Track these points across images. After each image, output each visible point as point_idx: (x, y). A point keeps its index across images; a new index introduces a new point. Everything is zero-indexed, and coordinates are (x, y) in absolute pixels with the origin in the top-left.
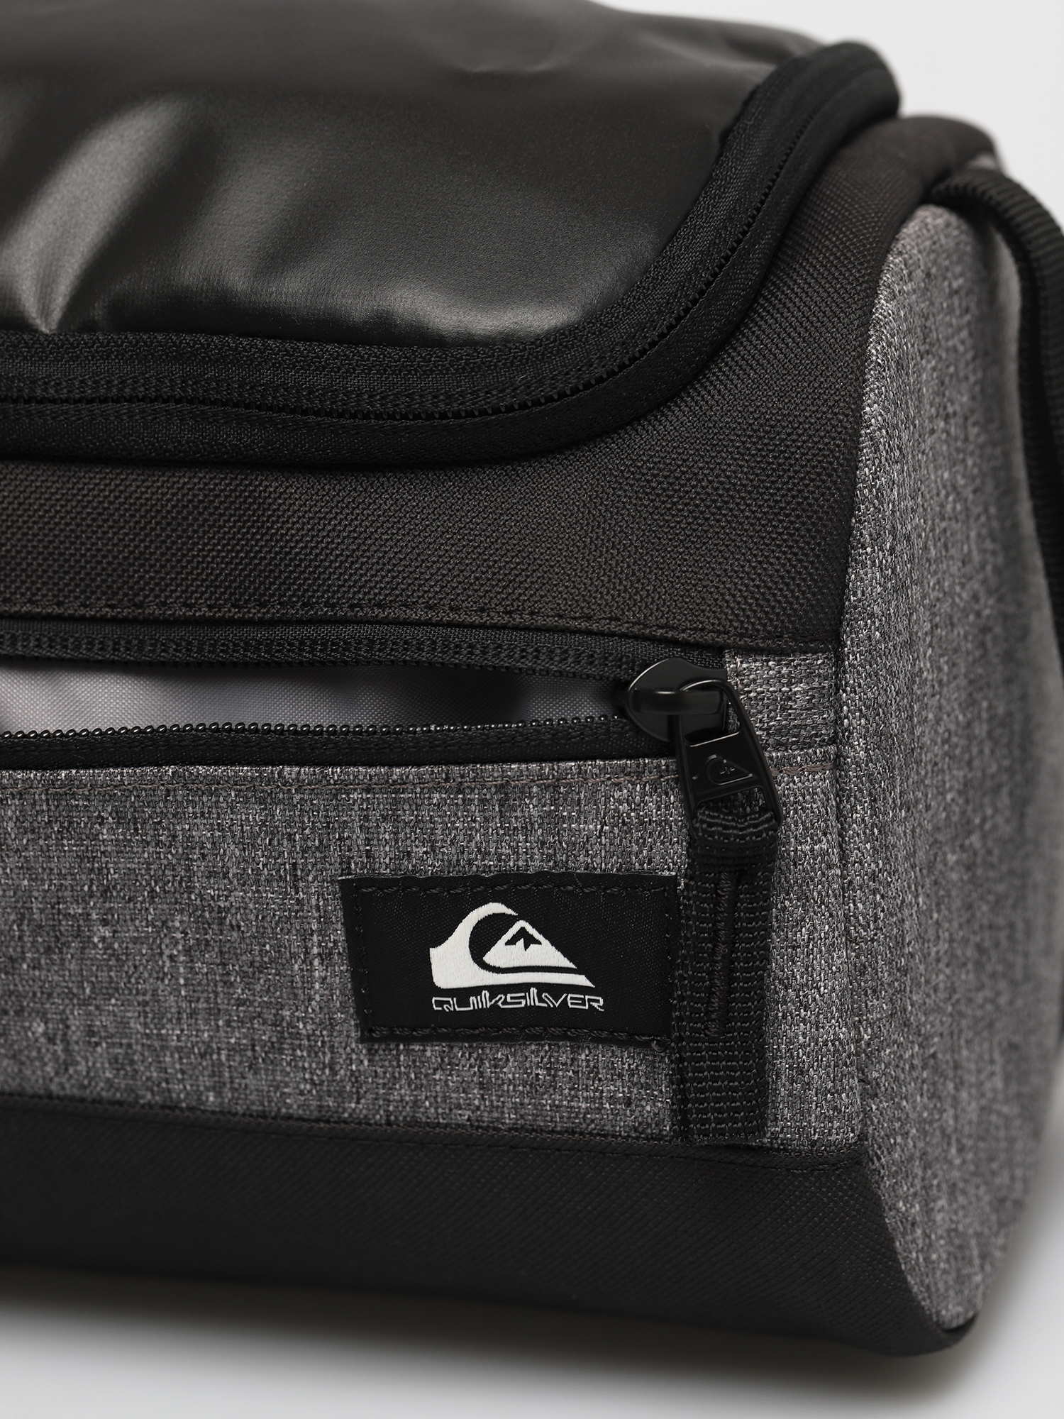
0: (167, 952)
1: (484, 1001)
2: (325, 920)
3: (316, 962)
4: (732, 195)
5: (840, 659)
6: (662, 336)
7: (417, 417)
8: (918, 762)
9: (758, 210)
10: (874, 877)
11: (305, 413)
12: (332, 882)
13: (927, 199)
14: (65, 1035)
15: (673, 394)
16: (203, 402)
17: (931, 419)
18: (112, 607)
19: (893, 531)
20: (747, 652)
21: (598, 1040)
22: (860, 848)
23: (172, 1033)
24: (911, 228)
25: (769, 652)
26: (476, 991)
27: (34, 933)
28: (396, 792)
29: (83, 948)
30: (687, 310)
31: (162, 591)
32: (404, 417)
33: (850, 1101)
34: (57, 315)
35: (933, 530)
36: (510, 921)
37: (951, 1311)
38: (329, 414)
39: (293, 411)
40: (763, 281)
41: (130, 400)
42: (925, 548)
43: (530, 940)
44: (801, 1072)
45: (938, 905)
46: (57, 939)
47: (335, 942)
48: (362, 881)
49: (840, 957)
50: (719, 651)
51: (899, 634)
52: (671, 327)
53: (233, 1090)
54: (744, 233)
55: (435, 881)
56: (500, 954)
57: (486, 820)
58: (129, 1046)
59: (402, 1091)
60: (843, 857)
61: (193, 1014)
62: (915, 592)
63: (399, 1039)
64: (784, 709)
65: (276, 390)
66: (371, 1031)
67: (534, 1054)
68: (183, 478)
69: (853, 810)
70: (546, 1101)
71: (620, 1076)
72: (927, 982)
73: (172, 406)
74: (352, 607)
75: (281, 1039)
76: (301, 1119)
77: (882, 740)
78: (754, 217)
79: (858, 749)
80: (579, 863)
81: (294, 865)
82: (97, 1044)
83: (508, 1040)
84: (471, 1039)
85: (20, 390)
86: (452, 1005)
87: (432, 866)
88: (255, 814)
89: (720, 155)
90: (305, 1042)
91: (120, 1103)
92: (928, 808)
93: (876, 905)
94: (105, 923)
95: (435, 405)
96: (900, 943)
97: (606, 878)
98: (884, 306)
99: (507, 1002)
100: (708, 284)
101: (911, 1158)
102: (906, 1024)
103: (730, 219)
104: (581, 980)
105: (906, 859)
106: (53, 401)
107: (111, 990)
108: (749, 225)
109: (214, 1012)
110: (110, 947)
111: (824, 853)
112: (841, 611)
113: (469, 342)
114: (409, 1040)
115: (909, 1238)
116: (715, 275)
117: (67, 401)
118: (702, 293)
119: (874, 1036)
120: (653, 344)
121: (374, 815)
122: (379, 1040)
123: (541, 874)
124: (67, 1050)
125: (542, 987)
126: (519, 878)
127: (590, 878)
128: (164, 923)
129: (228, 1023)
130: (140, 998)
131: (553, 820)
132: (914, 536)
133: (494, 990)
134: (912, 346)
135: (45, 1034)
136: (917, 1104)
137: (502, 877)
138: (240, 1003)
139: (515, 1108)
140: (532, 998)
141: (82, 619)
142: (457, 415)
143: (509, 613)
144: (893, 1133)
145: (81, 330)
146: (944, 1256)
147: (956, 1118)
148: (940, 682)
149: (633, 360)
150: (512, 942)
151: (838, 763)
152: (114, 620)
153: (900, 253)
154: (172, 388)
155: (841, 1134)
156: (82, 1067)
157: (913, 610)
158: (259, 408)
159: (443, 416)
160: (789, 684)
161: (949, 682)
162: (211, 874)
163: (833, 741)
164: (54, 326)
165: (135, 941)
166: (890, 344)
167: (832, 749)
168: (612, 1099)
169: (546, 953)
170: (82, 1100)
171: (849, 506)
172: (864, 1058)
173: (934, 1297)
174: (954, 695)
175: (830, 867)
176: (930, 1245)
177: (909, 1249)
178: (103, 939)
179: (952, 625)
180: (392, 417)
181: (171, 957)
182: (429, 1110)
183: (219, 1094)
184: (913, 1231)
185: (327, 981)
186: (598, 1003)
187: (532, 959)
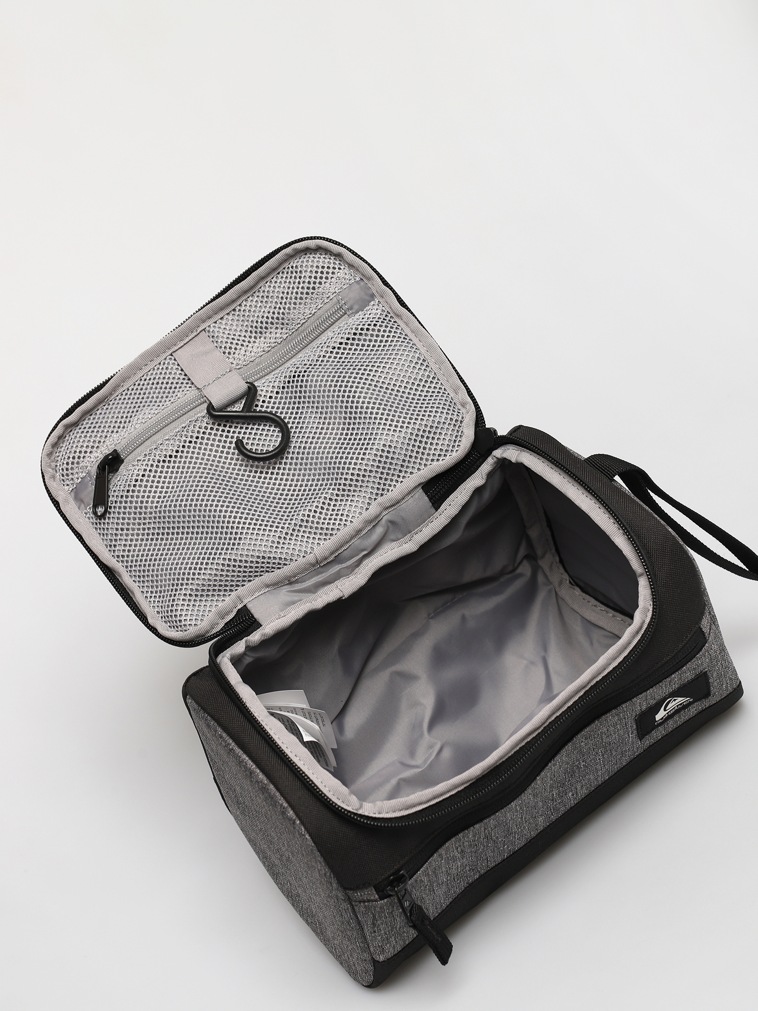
1: (666, 716)
2: (632, 727)
3: (630, 735)
26: (664, 715)
36: (671, 700)
43: (676, 700)
48: (640, 715)
53: (612, 772)
55: (656, 705)
56: (669, 706)
59: (647, 743)
63: (647, 734)
75: (622, 755)
81: (626, 723)
84: (662, 724)
86: (659, 721)
87: (654, 702)
90: (628, 750)
99: (671, 712)
114: (649, 733)
122: (642, 738)
123: (678, 689)
125: (678, 706)
133: (668, 713)
137: (670, 694)
140: (676, 709)
150: (672, 703)
156: (579, 795)
168: (693, 712)
169: (679, 700)
185: (632, 737)
186: (691, 700)
187: (676, 702)
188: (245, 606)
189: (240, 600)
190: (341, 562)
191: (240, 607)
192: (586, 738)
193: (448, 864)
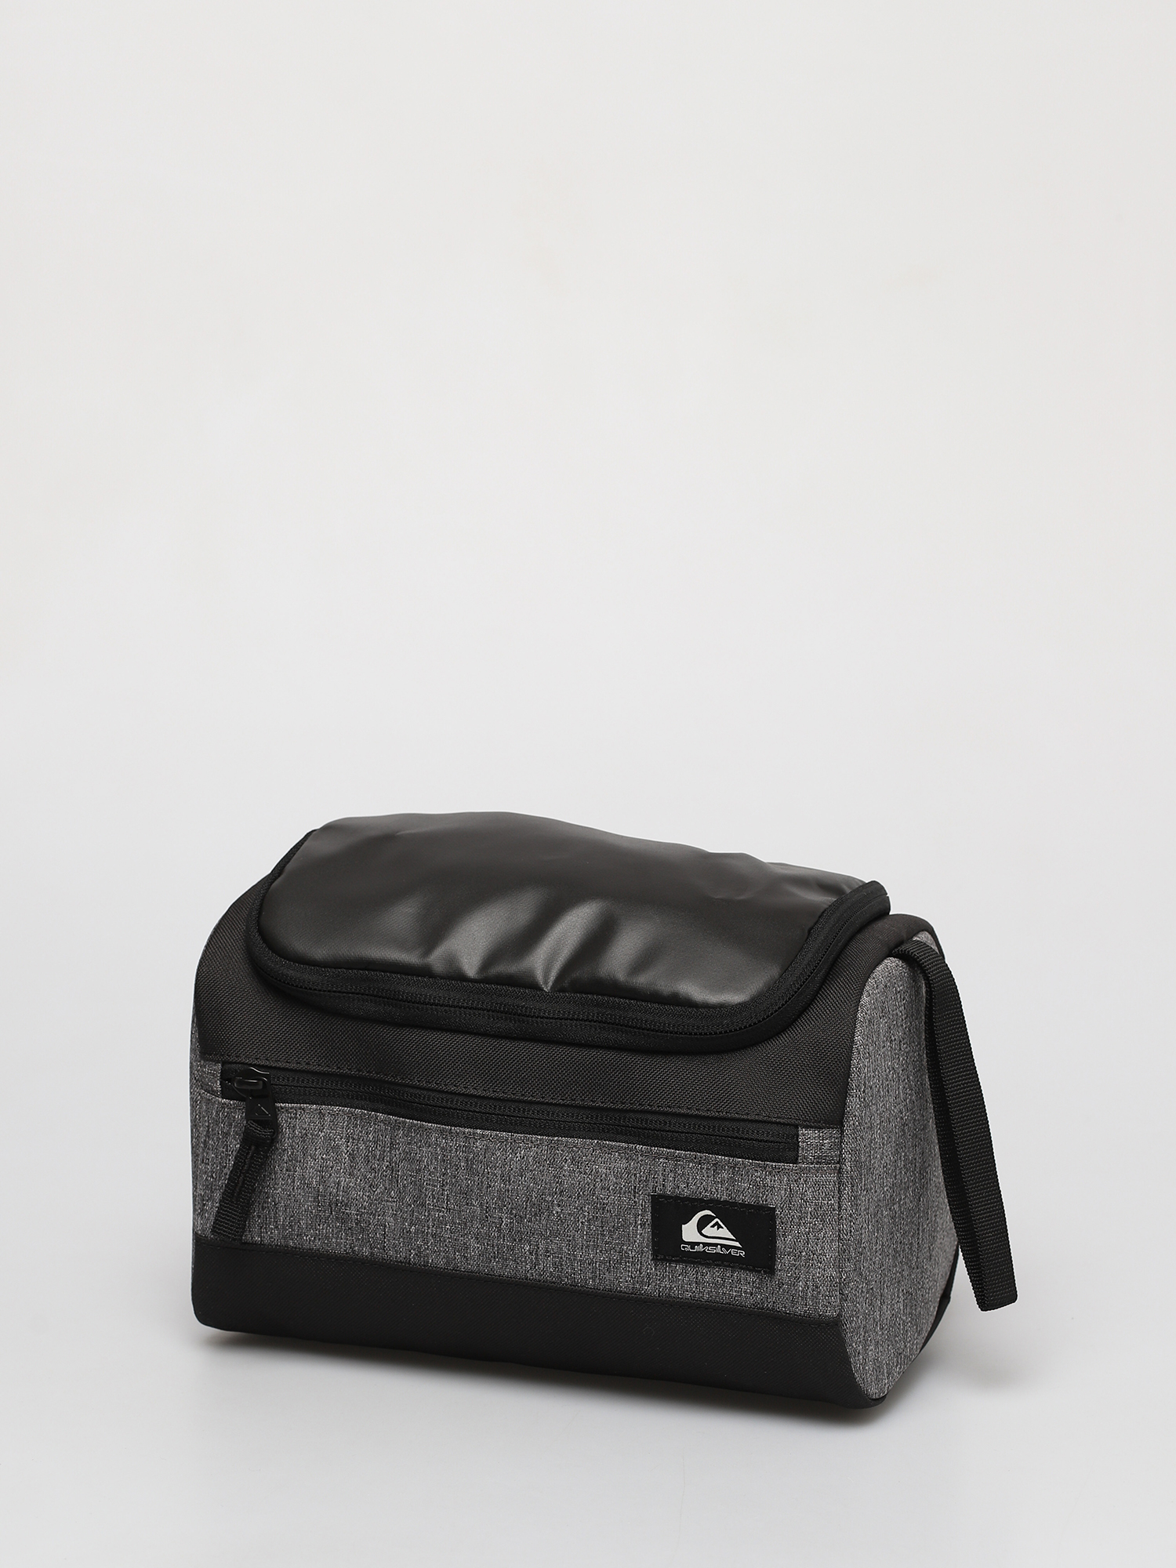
0: (581, 1220)
1: (700, 1248)
2: (644, 1211)
3: (639, 1227)
4: (810, 955)
5: (842, 1132)
6: (779, 1008)
7: (686, 1034)
8: (872, 1174)
9: (820, 961)
10: (851, 1216)
11: (643, 1029)
12: (648, 1196)
13: (890, 954)
14: (537, 1251)
15: (784, 1030)
16: (604, 1023)
17: (884, 1042)
18: (563, 1100)
19: (865, 1084)
20: (807, 1127)
21: (741, 1268)
22: (846, 1204)
23: (579, 1253)
24: (880, 968)
25: (816, 1128)
26: (698, 1244)
27: (531, 1207)
28: (677, 1160)
29: (549, 1215)
30: (790, 999)
31: (583, 1095)
32: (681, 1033)
33: (835, 1300)
34: (550, 984)
35: (882, 1084)
36: (713, 1218)
37: (873, 1391)
38: (652, 1031)
39: (638, 1028)
40: (820, 988)
41: (576, 1020)
42: (879, 1091)
43: (719, 1227)
44: (817, 1287)
45: (877, 1230)
46: (540, 1210)
47: (647, 1220)
48: (660, 1196)
49: (835, 1245)
50: (796, 1127)
51: (866, 1123)
52: (783, 1005)
53: (600, 1279)
54: (814, 970)
55: (687, 1199)
56: (708, 1230)
57: (708, 1176)
58: (561, 1258)
59: (666, 1283)
60: (840, 1207)
61: (588, 1246)
62: (874, 1108)
63: (667, 1261)
64: (820, 1149)
65: (633, 1020)
66: (657, 1256)
67: (717, 1272)
68: (593, 1052)
69: (845, 1189)
70: (720, 1291)
71: (749, 1283)
72: (871, 1259)
73: (593, 1023)
74: (658, 1107)
75: (621, 1259)
76: (625, 1292)
77: (857, 1164)
78: (818, 964)
79: (848, 1166)
80: (740, 1199)
81: (635, 1187)
82: (549, 1256)
83: (708, 1265)
84: (694, 1263)
85: (534, 1013)
86: (688, 1248)
87: (686, 1193)
88: (623, 1164)
89: (808, 938)
90: (631, 1260)
91: (554, 1283)
92: (876, 1192)
93: (851, 1227)
94: (559, 1205)
95: (693, 1030)
96: (860, 1242)
97: (749, 1205)
98: (865, 999)
99: (710, 1250)
100: (799, 989)
101: (859, 1327)
102: (861, 1274)
103: (809, 964)
104: (737, 1244)
105: (865, 1210)
106: (547, 1018)
107: (557, 1234)
108: (816, 967)
109: (596, 1246)
110: (559, 1216)
111: (832, 1205)
112: (843, 1113)
113: (706, 1006)
114: (671, 1261)
115: (857, 1358)
116: (801, 986)
117: (552, 1018)
118: (796, 992)
119: (847, 1277)
120: (776, 1011)
121: (667, 1170)
122: (659, 1260)
123: (725, 1201)
124: (536, 1258)
125: (722, 1246)
126: (718, 1201)
127: (743, 1205)
128: (581, 1208)
129: (601, 1251)
130: (568, 1238)
131: (732, 1180)
132: (874, 1086)
133: (705, 1244)
134: (877, 1014)
135: (529, 1250)
136: (863, 1307)
137: (712, 1201)
138: (607, 1243)
139: (708, 1293)
140: (718, 1250)
141: (551, 1104)
142: (701, 1034)
143: (719, 1112)
144: (852, 1316)
145: (560, 991)
146: (871, 1369)
147: (880, 1316)
148: (883, 1144)
149: (768, 1017)
150: (713, 1226)
151: (840, 1171)
152: (563, 1105)
153: (874, 978)
154: (593, 1017)
155: (831, 1313)
156: (541, 1266)
157: (873, 1115)
158: (626, 1026)
159: (696, 1034)
160: (823, 1140)
161: (887, 1144)
162: (603, 1188)
163: (838, 1163)
164: (549, 988)
165: (569, 1214)
166: (866, 1014)
167: (838, 1165)
168: (746, 1292)
169: (725, 1232)
170: (540, 1281)
171: (848, 1074)
172: (842, 1286)
173: (866, 1383)
174: (889, 1149)
175: (834, 1210)
176: (865, 1363)
177: (856, 1362)
178: (557, 1212)
179: (890, 1122)
180: (676, 1033)
181: (582, 1222)
182: (675, 1292)
183: (594, 1281)
184: (859, 1356)
185: (642, 1235)
186: (743, 1254)
187: (719, 1234)
192: (573, 1159)
193: (327, 1154)
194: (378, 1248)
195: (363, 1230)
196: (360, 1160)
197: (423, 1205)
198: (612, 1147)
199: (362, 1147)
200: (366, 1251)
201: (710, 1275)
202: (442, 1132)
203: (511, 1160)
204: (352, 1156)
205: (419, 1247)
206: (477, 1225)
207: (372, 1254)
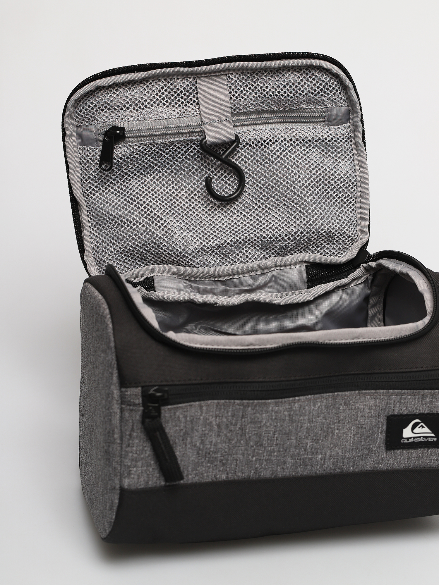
0: (349, 435)
1: (412, 440)
2: (383, 425)
3: (379, 434)
12: (385, 416)
14: (325, 458)
23: (347, 454)
26: (411, 438)
27: (323, 433)
28: (402, 396)
29: (332, 436)
36: (420, 423)
43: (423, 427)
46: (328, 434)
47: (384, 429)
48: (392, 416)
53: (357, 466)
55: (406, 415)
56: (417, 430)
57: (418, 402)
58: (338, 458)
59: (391, 461)
61: (352, 449)
63: (393, 449)
66: (387, 448)
67: (420, 451)
70: (420, 461)
75: (369, 452)
76: (369, 470)
80: (435, 411)
82: (331, 459)
83: (415, 448)
84: (408, 448)
86: (406, 441)
87: (405, 412)
88: (373, 401)
90: (374, 452)
91: (332, 473)
94: (338, 429)
99: (417, 440)
104: (433, 435)
107: (337, 445)
109: (357, 449)
110: (338, 435)
114: (395, 449)
121: (396, 401)
122: (389, 450)
123: (428, 414)
124: (324, 462)
125: (424, 437)
126: (423, 414)
127: (437, 414)
128: (350, 428)
129: (359, 451)
130: (342, 447)
131: (431, 402)
133: (414, 438)
135: (321, 458)
137: (420, 414)
138: (362, 446)
139: (414, 463)
140: (421, 439)
150: (419, 427)
156: (326, 466)
162: (362, 416)
165: (343, 433)
168: (434, 460)
169: (426, 430)
170: (324, 474)
178: (337, 433)
181: (350, 437)
182: (396, 465)
183: (353, 467)
185: (381, 437)
186: (435, 439)
187: (423, 431)
188: (153, 277)
189: (152, 272)
190: (229, 285)
191: (149, 276)
192: (345, 403)
193: (205, 427)
194: (231, 473)
195: (224, 464)
196: (223, 427)
197: (261, 445)
198: (366, 393)
199: (225, 420)
200: (224, 477)
201: (414, 453)
202: (276, 403)
203: (313, 409)
204: (219, 426)
205: (256, 468)
206: (292, 450)
207: (227, 477)
